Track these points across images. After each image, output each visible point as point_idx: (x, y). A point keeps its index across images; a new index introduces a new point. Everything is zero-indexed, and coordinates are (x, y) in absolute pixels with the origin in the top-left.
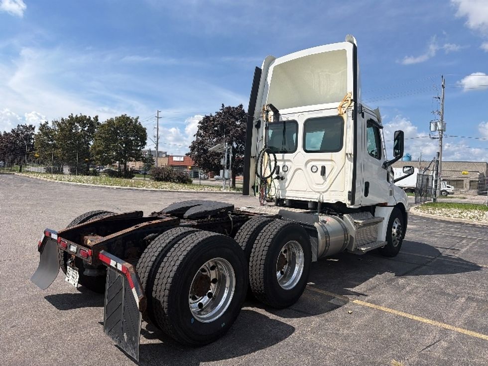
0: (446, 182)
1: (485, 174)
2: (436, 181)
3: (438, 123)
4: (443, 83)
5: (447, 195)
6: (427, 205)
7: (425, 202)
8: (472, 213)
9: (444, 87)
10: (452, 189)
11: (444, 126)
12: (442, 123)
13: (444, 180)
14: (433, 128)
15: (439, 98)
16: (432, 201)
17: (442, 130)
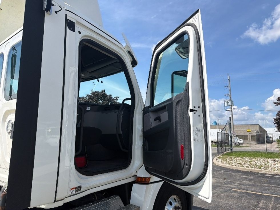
0: (237, 137)
1: (259, 131)
2: (231, 137)
3: (229, 102)
4: (229, 78)
5: (239, 145)
6: (226, 154)
7: (225, 153)
8: (259, 162)
9: (229, 81)
10: (241, 141)
11: (232, 103)
12: (231, 101)
13: (237, 136)
14: (226, 105)
15: (228, 87)
16: (230, 151)
17: (231, 105)
